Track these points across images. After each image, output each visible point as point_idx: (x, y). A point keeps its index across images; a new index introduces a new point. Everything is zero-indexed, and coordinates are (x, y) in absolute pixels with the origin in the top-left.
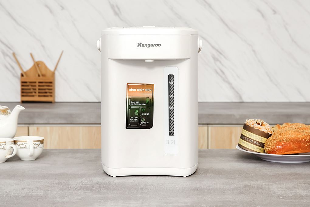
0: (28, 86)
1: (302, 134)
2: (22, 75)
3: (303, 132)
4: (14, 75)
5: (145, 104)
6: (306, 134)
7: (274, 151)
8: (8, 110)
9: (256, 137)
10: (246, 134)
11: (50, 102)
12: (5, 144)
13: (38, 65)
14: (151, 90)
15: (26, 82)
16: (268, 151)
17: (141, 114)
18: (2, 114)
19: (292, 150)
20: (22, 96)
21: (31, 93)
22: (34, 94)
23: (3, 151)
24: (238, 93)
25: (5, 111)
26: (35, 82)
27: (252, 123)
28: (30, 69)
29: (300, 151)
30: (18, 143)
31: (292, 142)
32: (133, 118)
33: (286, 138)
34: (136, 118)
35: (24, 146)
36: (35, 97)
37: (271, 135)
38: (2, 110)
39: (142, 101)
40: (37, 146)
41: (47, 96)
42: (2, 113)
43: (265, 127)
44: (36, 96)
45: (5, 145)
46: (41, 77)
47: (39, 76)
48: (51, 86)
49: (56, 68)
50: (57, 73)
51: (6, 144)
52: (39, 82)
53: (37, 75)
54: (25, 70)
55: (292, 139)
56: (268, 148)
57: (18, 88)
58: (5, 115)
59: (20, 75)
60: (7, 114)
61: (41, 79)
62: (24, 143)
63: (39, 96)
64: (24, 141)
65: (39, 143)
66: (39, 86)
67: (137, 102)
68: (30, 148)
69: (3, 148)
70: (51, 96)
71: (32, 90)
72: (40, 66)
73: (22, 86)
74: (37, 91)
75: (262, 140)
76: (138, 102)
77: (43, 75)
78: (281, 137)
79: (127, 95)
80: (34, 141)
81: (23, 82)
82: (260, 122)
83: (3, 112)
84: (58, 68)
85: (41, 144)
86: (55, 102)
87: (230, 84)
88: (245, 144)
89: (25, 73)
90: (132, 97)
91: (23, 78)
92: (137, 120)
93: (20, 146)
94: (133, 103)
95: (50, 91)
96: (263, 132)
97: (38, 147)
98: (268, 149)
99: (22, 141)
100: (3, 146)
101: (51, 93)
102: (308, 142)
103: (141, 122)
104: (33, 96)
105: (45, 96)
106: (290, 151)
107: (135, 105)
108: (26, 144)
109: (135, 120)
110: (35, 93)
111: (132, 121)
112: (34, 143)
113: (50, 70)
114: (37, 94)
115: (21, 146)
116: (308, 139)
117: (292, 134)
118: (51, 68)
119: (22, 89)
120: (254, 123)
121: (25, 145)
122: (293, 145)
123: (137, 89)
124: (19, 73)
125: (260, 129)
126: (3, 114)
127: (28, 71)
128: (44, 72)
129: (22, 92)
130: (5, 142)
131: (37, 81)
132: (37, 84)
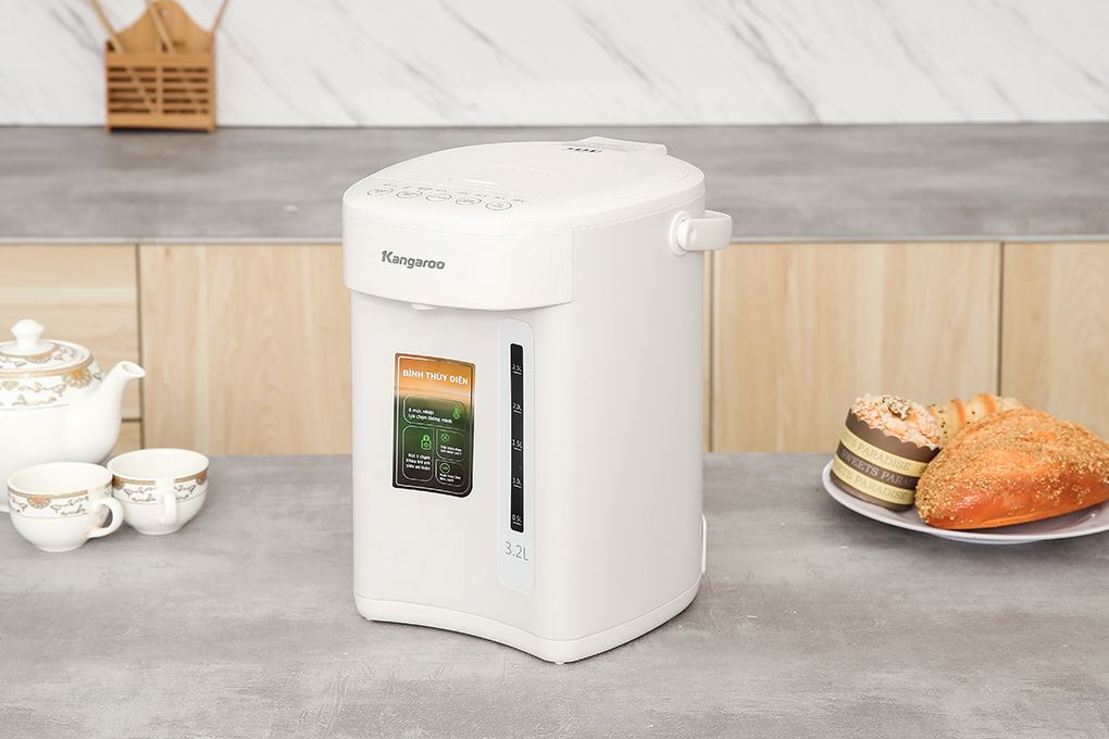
0: (128, 80)
1: (1037, 460)
2: (110, 47)
3: (1040, 450)
4: (82, 43)
5: (450, 421)
6: (1049, 459)
7: (947, 518)
8: (90, 368)
9: (889, 461)
10: (858, 446)
11: (203, 131)
12: (83, 497)
13: (159, 12)
14: (465, 381)
15: (122, 69)
16: (928, 516)
17: (440, 448)
18: (72, 386)
19: (1005, 514)
20: (112, 111)
21: (140, 101)
22: (148, 105)
23: (80, 518)
24: (802, 96)
25: (79, 371)
26: (152, 70)
27: (874, 414)
28: (136, 26)
29: (1031, 515)
30: (127, 486)
31: (1006, 489)
32: (414, 459)
33: (988, 477)
34: (424, 461)
35: (145, 496)
36: (153, 114)
37: (937, 451)
38: (69, 373)
39: (441, 410)
40: (187, 492)
41: (192, 112)
42: (73, 381)
43: (917, 424)
44: (156, 111)
45: (84, 502)
46: (172, 51)
47: (165, 48)
48: (204, 80)
49: (218, 21)
50: (221, 38)
51: (87, 498)
52: (166, 70)
53: (158, 47)
54: (118, 27)
55: (1006, 483)
56: (929, 507)
57: (99, 84)
58: (82, 385)
59: (102, 45)
60: (88, 382)
61: (173, 59)
62: (145, 487)
63: (166, 112)
64: (144, 483)
65: (194, 482)
66: (166, 80)
67: (426, 412)
68: (163, 503)
69: (78, 512)
70: (205, 112)
71: (142, 94)
72: (166, 13)
73: (111, 80)
74: (160, 95)
75: (911, 467)
76: (431, 413)
77: (178, 45)
78: (972, 471)
79: (396, 388)
80: (177, 481)
81: (112, 69)
82: (901, 409)
83: (76, 378)
84: (225, 22)
85: (199, 484)
86: (218, 128)
87: (777, 68)
88: (854, 478)
89: (120, 36)
90: (411, 394)
91: (112, 55)
92: (428, 466)
93: (132, 496)
94: (416, 414)
95: (202, 96)
96: (911, 445)
97: (190, 496)
98: (929, 511)
99: (138, 482)
100: (78, 504)
101: (204, 101)
102: (1054, 487)
103: (439, 472)
104: (146, 111)
105: (184, 112)
106: (1001, 517)
107: (420, 421)
108: (151, 489)
109: (420, 465)
110: (154, 101)
111: (411, 466)
112: (177, 485)
113: (200, 30)
114: (160, 106)
115: (134, 495)
116: (1057, 475)
117: (1006, 459)
118: (202, 18)
119: (112, 91)
120: (881, 413)
121: (148, 493)
122: (1009, 501)
123: (428, 374)
124: (101, 37)
125: (902, 435)
126: (75, 385)
127: (127, 31)
128: (179, 35)
129: (112, 100)
130: (86, 492)
131: (159, 66)
132: (159, 75)
